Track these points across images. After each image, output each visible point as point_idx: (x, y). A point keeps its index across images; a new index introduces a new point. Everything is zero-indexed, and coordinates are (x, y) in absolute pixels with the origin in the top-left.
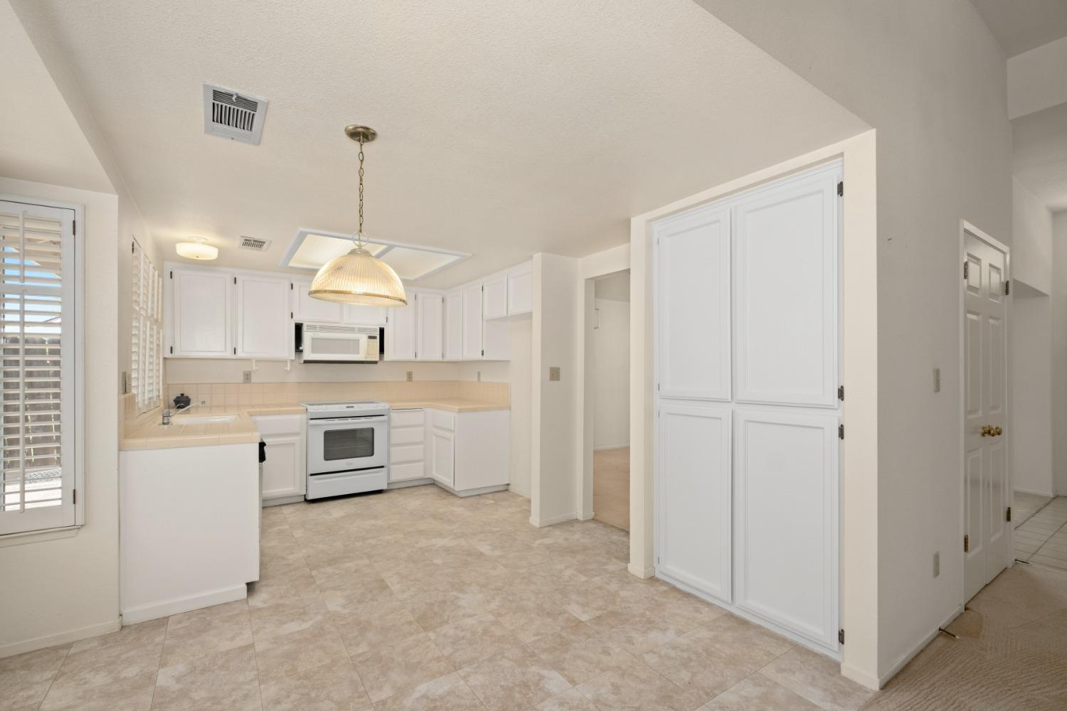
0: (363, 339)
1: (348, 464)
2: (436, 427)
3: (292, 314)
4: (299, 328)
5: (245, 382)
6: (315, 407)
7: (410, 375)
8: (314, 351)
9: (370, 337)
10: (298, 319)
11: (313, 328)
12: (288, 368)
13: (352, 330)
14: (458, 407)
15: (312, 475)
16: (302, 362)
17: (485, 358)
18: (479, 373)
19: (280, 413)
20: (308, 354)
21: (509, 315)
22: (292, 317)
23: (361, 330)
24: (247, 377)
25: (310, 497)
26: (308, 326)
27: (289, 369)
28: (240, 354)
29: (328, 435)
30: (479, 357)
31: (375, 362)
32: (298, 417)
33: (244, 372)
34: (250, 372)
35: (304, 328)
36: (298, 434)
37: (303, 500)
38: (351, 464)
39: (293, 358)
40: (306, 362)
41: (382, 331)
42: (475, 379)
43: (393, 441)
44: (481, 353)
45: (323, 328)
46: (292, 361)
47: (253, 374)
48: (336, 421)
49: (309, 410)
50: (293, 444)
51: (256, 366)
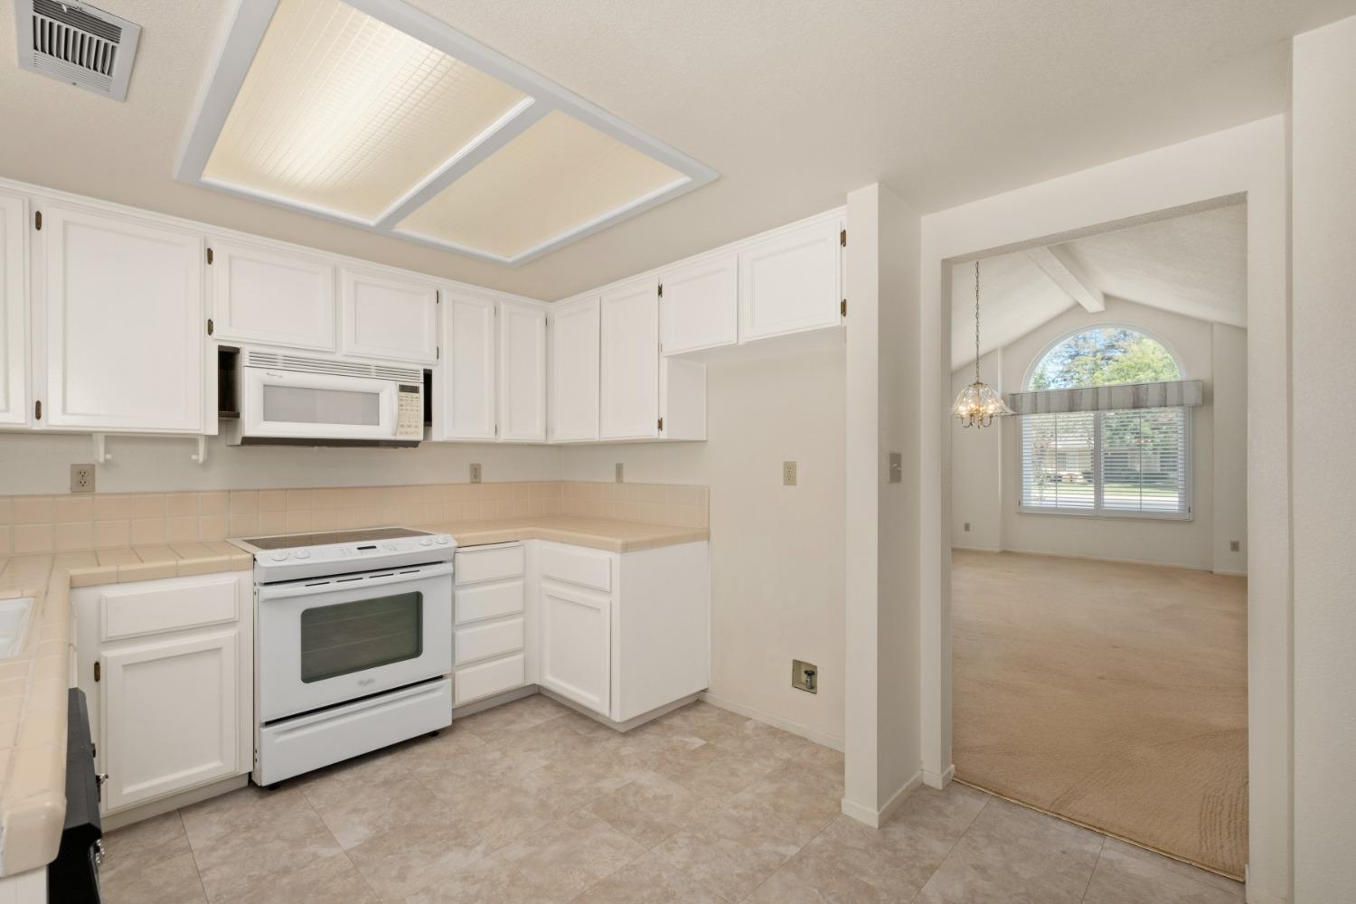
0: (388, 393)
1: (361, 683)
2: (548, 578)
3: (210, 323)
4: (228, 359)
5: (74, 492)
6: (276, 553)
7: (476, 471)
8: (268, 416)
9: (403, 389)
10: (226, 336)
11: (263, 360)
12: (201, 456)
13: (362, 370)
14: (619, 542)
15: (268, 724)
16: (239, 442)
17: (664, 435)
18: (619, 468)
19: (177, 573)
20: (253, 422)
21: (741, 343)
22: (210, 331)
23: (384, 372)
24: (83, 478)
25: (265, 779)
26: (254, 355)
27: (201, 460)
28: (54, 419)
29: (312, 619)
30: (652, 432)
31: (414, 444)
32: (228, 579)
33: (73, 466)
34: (93, 466)
35: (244, 360)
36: (230, 623)
37: (245, 782)
38: (370, 681)
39: (215, 432)
40: (249, 441)
41: (428, 377)
42: (613, 479)
43: (462, 616)
44: (656, 425)
45: (294, 363)
46: (210, 438)
47: (99, 474)
48: (333, 585)
49: (260, 561)
50: (217, 650)
51: (106, 452)
